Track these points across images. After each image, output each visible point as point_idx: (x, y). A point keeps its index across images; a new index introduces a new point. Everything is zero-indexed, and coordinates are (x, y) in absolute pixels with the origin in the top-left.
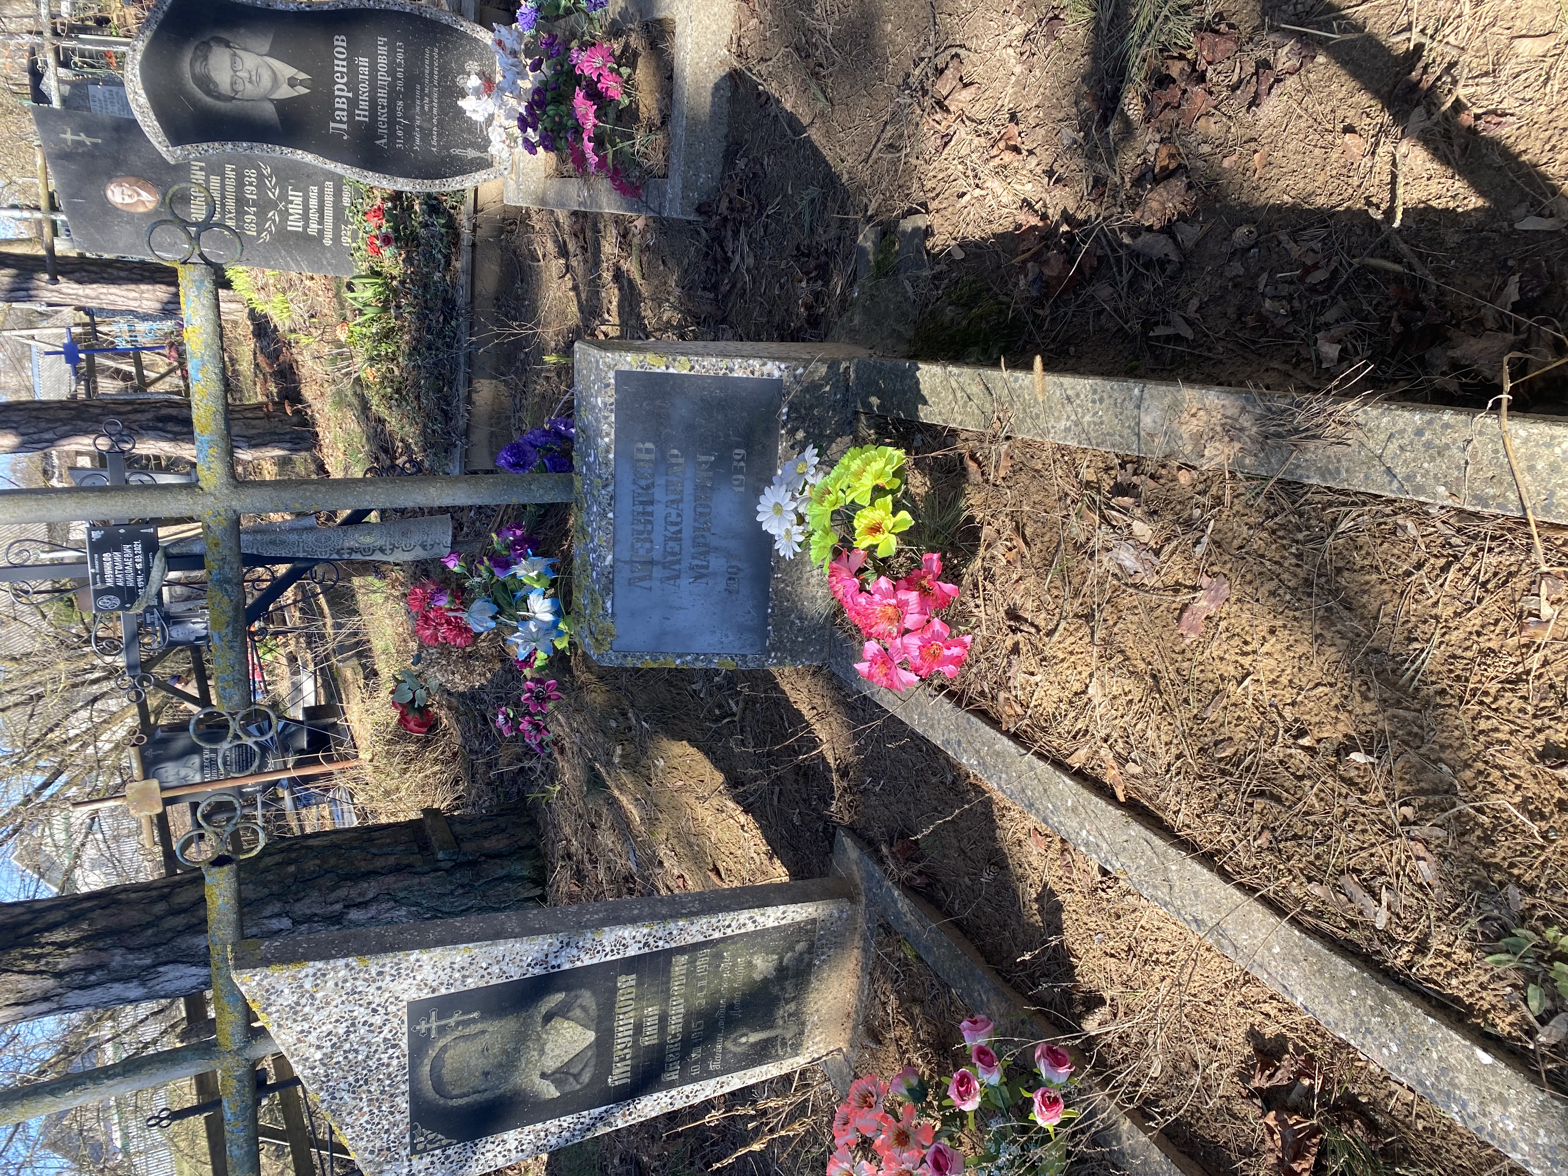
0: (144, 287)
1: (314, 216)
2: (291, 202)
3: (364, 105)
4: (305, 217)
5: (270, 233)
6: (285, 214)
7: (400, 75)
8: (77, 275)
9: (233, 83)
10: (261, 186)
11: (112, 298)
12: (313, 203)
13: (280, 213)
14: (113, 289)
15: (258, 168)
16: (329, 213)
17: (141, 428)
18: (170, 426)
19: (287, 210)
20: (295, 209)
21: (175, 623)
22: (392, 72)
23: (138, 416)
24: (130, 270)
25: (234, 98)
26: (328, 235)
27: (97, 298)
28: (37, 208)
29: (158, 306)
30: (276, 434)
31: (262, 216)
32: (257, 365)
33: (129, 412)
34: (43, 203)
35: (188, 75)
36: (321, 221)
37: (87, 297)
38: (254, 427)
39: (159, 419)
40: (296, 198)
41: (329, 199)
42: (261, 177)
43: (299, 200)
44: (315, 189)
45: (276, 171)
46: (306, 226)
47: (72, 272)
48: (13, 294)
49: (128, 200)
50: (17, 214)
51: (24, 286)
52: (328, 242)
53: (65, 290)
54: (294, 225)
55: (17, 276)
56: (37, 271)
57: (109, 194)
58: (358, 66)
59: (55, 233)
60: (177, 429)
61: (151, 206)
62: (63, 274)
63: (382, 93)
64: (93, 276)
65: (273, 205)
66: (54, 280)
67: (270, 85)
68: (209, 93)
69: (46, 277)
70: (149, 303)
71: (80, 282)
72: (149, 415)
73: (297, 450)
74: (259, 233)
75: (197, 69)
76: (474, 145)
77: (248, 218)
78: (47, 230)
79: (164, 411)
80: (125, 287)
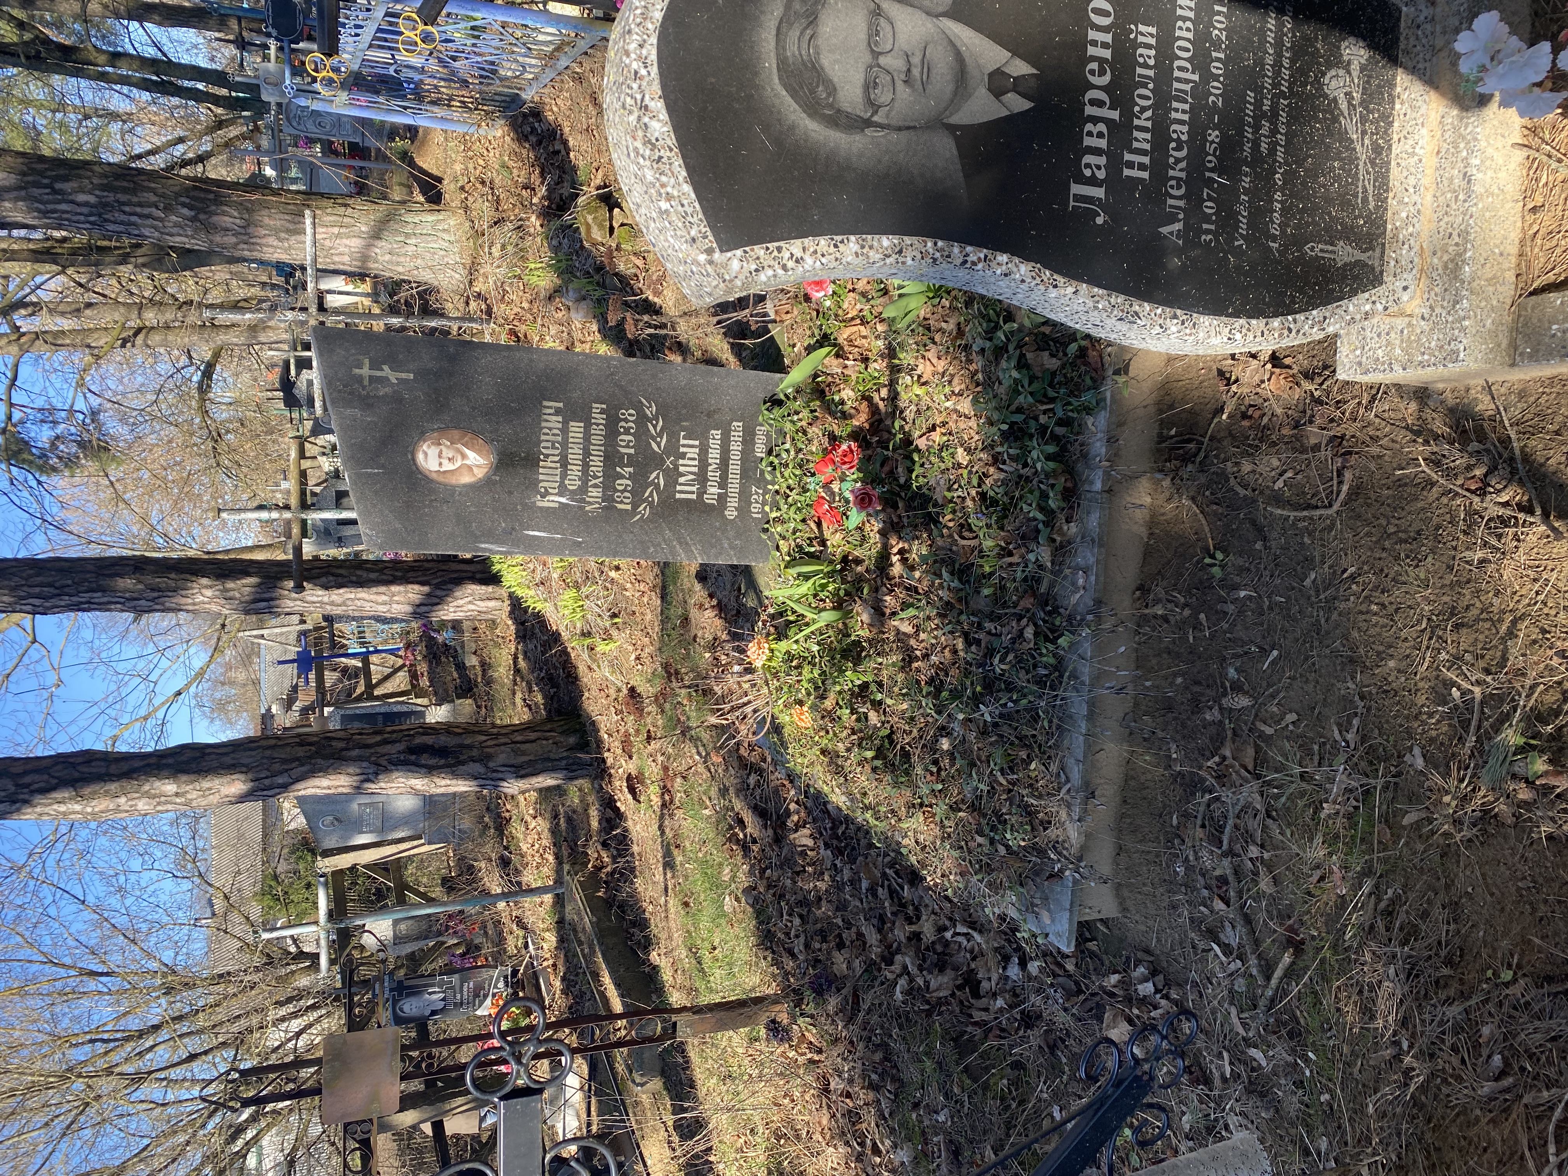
0: (395, 588)
1: (713, 474)
2: (683, 456)
3: (1142, 140)
4: (702, 478)
5: (651, 504)
6: (673, 475)
7: (1217, 69)
8: (324, 579)
9: (870, 85)
10: (642, 435)
11: (359, 603)
12: (714, 455)
13: (667, 473)
14: (362, 594)
15: (639, 408)
16: (735, 468)
17: (390, 762)
18: (425, 759)
19: (676, 467)
20: (688, 466)
21: (408, 995)
22: (1201, 62)
23: (388, 748)
24: (381, 571)
25: (868, 123)
26: (733, 503)
27: (344, 604)
28: (287, 507)
29: (409, 609)
30: (548, 759)
31: (640, 481)
32: (517, 671)
33: (378, 744)
34: (294, 501)
35: (770, 63)
36: (723, 483)
37: (332, 603)
38: (524, 753)
39: (411, 750)
40: (690, 448)
41: (736, 448)
42: (642, 419)
43: (693, 453)
44: (717, 433)
45: (663, 411)
46: (702, 492)
47: (318, 577)
48: (252, 606)
49: (448, 466)
50: (264, 515)
51: (266, 596)
52: (731, 513)
53: (309, 598)
54: (686, 491)
55: (259, 585)
56: (281, 579)
57: (420, 457)
58: (1136, 45)
59: (304, 534)
60: (432, 762)
61: (480, 473)
62: (308, 580)
63: (1180, 111)
64: (340, 580)
65: (656, 461)
66: (300, 588)
67: (949, 88)
68: (813, 109)
69: (291, 584)
70: (399, 607)
71: (326, 588)
72: (400, 747)
73: (571, 779)
74: (635, 506)
75: (792, 49)
76: (1350, 234)
77: (622, 483)
78: (296, 530)
79: (418, 740)
80: (374, 590)
